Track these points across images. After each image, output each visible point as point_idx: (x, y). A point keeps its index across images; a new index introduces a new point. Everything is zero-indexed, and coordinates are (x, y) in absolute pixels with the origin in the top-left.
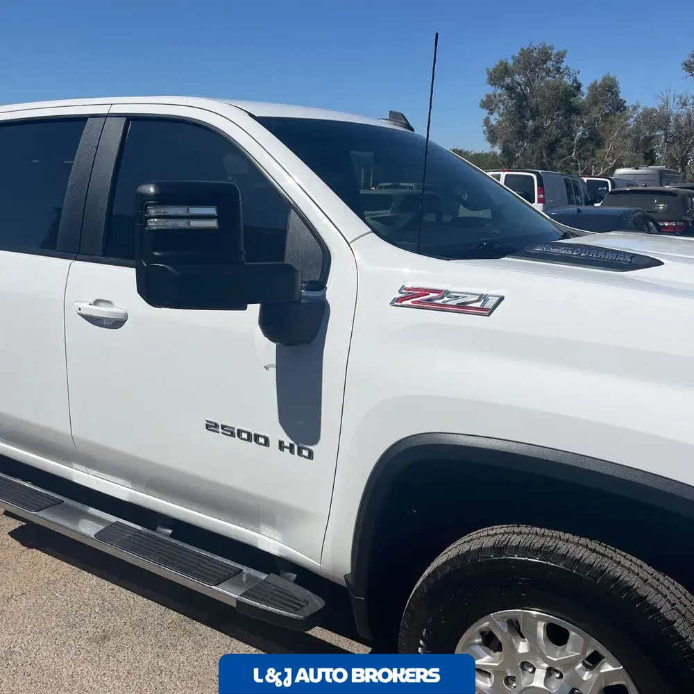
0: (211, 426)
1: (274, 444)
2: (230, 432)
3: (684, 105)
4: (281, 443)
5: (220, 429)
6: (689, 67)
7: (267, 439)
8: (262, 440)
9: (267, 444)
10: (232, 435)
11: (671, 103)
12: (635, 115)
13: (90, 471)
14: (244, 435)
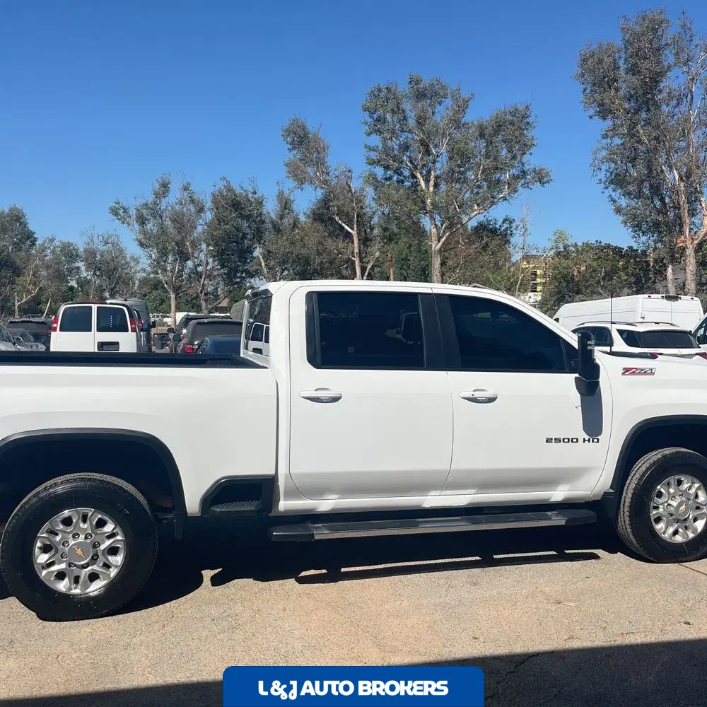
0: (549, 440)
1: (581, 440)
2: (558, 440)
3: (106, 243)
4: (584, 439)
5: (553, 441)
6: (114, 212)
7: (577, 439)
8: (575, 440)
9: (577, 441)
10: (560, 442)
11: (95, 239)
12: (52, 248)
13: (443, 493)
14: (566, 440)
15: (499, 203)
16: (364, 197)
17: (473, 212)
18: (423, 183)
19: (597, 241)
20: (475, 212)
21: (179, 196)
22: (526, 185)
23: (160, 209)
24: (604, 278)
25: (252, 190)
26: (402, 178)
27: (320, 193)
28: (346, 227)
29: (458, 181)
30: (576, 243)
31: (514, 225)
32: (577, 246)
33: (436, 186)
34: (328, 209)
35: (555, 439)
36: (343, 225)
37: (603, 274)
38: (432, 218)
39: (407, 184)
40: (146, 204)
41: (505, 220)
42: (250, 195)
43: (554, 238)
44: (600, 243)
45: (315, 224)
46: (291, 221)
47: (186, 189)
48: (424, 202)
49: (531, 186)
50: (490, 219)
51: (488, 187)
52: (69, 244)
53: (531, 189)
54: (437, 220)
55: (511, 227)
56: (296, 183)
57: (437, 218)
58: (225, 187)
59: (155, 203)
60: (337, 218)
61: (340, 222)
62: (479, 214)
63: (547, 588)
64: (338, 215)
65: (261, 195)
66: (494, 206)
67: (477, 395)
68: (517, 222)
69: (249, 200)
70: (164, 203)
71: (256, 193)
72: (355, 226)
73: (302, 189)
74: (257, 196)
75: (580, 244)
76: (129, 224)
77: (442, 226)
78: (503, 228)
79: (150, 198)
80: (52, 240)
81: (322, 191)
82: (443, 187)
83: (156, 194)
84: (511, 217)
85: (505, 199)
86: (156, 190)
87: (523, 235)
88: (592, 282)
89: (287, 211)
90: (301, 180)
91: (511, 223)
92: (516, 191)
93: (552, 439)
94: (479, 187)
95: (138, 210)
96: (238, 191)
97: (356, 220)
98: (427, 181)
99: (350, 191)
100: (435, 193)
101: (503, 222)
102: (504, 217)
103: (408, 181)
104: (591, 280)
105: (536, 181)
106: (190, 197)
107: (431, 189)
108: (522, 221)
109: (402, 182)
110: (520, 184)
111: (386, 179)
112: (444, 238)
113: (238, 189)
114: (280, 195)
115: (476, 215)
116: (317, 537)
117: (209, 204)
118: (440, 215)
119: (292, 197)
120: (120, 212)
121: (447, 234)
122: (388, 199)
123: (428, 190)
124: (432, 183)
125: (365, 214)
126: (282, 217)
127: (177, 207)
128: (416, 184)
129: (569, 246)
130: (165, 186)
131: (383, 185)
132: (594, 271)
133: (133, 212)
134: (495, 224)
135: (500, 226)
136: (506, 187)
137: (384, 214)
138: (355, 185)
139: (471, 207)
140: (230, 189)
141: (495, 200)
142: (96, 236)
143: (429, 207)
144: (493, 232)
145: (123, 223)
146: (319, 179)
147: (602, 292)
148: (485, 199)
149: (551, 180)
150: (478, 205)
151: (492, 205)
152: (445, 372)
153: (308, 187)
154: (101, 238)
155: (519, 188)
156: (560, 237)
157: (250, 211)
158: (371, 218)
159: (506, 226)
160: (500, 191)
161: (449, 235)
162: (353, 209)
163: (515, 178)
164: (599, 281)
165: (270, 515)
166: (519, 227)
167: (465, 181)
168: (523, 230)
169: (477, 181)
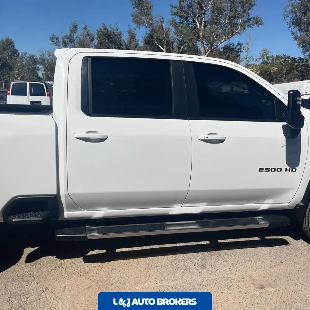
0: (261, 170)
1: (284, 170)
2: (267, 170)
3: (50, 55)
4: (286, 169)
5: (264, 170)
6: (52, 39)
7: (281, 169)
8: (279, 170)
9: (281, 171)
10: (269, 171)
11: (45, 54)
12: (26, 57)
13: (183, 205)
14: (273, 170)
15: (236, 35)
16: (170, 32)
17: (223, 40)
18: (198, 25)
19: (283, 55)
20: (224, 40)
21: (82, 32)
22: (250, 26)
23: (73, 38)
24: (285, 73)
25: (115, 29)
26: (188, 22)
27: (148, 30)
28: (161, 47)
29: (216, 24)
30: (273, 55)
31: (242, 47)
32: (273, 57)
33: (205, 26)
34: (152, 38)
35: (266, 169)
36: (159, 46)
37: (285, 71)
38: (202, 43)
39: (191, 25)
40: (67, 36)
41: (238, 44)
42: (115, 31)
43: (261, 53)
44: (285, 55)
45: (146, 46)
46: (135, 44)
47: (85, 28)
48: (199, 35)
49: (252, 27)
50: (230, 43)
51: (231, 27)
52: (33, 56)
53: (252, 28)
54: (205, 44)
55: (241, 48)
56: (136, 25)
57: (205, 43)
58: (103, 27)
59: (71, 35)
60: (156, 43)
61: (158, 45)
62: (225, 40)
63: (253, 273)
64: (157, 41)
65: (120, 31)
66: (233, 37)
67: (211, 137)
68: (244, 45)
69: (115, 34)
70: (75, 35)
71: (117, 30)
72: (165, 47)
73: (140, 28)
74: (118, 32)
75: (275, 56)
76: (59, 46)
77: (207, 47)
78: (237, 48)
79: (68, 33)
80: (25, 54)
81: (150, 29)
82: (209, 27)
83: (71, 31)
84: (241, 42)
85: (238, 33)
86: (71, 29)
87: (247, 51)
88: (279, 75)
89: (133, 40)
90: (139, 23)
91: (241, 46)
92: (244, 29)
93: (263, 169)
94: (226, 27)
95: (63, 39)
96: (109, 29)
97: (165, 43)
98: (200, 24)
99: (163, 29)
100: (204, 30)
101: (237, 45)
102: (237, 43)
103: (191, 24)
104: (279, 74)
105: (255, 24)
106: (87, 33)
107: (202, 27)
108: (247, 44)
109: (189, 24)
110: (247, 26)
111: (181, 23)
112: (208, 53)
113: (109, 28)
114: (130, 31)
115: (224, 41)
116: (89, 238)
117: (96, 36)
118: (206, 41)
119: (135, 33)
120: (55, 40)
121: (210, 51)
122: (181, 32)
123: (201, 28)
124: (203, 25)
125: (170, 41)
126: (130, 42)
127: (81, 38)
128: (195, 26)
129: (269, 57)
130: (75, 27)
131: (179, 26)
132: (281, 70)
133: (61, 40)
134: (233, 46)
135: (236, 47)
136: (240, 27)
137: (179, 41)
138: (166, 26)
139: (222, 37)
140: (105, 28)
141: (234, 34)
142: (45, 52)
143: (201, 37)
144: (232, 50)
145: (56, 45)
146: (148, 23)
147: (284, 80)
148: (228, 33)
149: (262, 23)
150: (225, 36)
151: (232, 36)
152: (187, 120)
153: (142, 27)
154: (47, 53)
155: (246, 28)
156: (265, 52)
157: (115, 39)
158: (173, 43)
159: (239, 47)
160: (236, 29)
161: (210, 52)
162: (164, 38)
163: (245, 22)
164: (283, 75)
165: (58, 220)
166: (245, 48)
167: (220, 23)
168: (247, 49)
169: (225, 24)
